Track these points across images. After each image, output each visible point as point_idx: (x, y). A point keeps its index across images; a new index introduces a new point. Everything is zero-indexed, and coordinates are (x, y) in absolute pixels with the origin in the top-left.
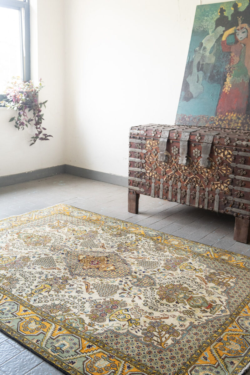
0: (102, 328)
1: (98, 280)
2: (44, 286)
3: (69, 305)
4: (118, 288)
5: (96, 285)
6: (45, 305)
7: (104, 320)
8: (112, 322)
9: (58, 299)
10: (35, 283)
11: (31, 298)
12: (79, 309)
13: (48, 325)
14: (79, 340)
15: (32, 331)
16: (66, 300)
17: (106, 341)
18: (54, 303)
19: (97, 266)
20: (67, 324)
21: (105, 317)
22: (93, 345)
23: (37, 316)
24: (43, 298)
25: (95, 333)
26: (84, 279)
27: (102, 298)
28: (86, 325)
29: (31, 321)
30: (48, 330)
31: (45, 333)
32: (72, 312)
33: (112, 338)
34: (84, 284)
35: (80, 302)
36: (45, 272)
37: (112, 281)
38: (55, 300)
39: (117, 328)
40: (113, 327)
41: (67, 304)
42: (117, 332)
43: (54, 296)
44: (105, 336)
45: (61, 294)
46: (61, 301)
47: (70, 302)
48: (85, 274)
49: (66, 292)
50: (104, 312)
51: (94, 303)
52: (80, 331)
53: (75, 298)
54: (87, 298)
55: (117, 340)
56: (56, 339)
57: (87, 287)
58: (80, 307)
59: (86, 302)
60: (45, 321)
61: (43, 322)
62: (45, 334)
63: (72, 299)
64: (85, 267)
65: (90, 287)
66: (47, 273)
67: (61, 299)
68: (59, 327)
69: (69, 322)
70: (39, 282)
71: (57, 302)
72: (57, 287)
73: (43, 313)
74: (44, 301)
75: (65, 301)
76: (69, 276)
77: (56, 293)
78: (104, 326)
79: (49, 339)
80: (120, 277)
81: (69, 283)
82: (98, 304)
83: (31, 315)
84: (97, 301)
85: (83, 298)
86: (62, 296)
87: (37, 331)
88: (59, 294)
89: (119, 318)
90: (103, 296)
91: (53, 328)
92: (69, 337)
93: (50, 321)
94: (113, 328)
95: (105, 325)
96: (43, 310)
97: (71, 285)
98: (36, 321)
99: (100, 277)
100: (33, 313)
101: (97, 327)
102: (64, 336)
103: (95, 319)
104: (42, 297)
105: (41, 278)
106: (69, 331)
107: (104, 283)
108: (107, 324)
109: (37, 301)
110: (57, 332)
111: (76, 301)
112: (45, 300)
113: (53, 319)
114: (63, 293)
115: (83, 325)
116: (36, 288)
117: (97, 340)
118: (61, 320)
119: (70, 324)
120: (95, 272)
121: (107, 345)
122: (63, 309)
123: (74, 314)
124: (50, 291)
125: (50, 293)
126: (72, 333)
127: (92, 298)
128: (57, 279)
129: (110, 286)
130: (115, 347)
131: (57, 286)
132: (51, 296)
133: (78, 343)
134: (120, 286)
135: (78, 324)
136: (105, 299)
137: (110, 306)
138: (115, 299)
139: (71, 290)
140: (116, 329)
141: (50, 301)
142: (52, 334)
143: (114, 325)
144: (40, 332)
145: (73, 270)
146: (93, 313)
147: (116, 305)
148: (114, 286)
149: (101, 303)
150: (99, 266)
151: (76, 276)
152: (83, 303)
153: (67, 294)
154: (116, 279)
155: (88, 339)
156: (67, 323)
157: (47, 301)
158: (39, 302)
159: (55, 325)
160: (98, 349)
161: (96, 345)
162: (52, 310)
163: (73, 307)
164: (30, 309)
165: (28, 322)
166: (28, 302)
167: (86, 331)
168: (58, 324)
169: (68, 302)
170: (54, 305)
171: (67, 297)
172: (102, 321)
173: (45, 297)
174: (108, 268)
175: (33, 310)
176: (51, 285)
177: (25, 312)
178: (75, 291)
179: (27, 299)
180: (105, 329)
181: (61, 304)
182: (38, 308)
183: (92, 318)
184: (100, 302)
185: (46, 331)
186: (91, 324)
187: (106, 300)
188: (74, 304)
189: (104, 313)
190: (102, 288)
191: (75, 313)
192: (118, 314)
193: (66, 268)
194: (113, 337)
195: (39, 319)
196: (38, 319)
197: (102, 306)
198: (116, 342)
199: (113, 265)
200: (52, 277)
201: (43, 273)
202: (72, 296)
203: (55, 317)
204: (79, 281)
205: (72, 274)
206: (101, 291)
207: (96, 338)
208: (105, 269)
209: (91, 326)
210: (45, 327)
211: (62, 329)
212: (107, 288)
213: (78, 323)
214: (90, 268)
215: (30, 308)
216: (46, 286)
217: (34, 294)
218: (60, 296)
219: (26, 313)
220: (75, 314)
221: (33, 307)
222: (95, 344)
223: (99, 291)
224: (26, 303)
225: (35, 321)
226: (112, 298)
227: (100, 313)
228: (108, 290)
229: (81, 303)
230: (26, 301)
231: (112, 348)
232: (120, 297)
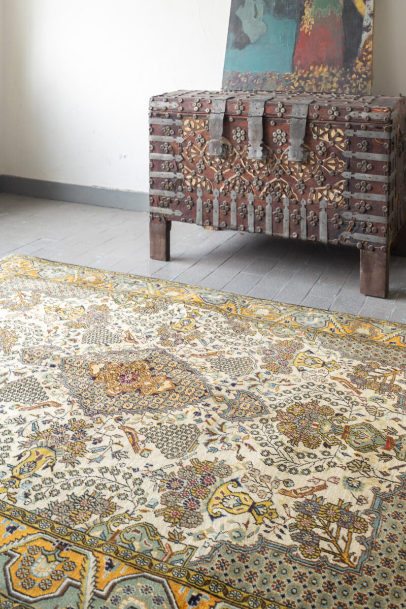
0: (203, 541)
1: (148, 417)
2: (38, 453)
3: (107, 494)
4: (198, 432)
5: (149, 431)
6: (53, 505)
7: (199, 520)
8: (218, 522)
9: (78, 483)
10: (15, 450)
11: (16, 490)
12: (135, 501)
13: (78, 560)
14: (164, 586)
15: (46, 584)
16: (98, 482)
17: (226, 575)
18: (73, 493)
19: (135, 384)
20: (122, 547)
21: (198, 510)
22: (201, 595)
23: (44, 539)
24: (44, 485)
25: (194, 559)
26: (119, 419)
27: (173, 461)
28: (164, 541)
29: (35, 556)
30: (83, 573)
31: (79, 583)
32: (122, 511)
33: (235, 564)
34: (122, 433)
35: (130, 481)
36: (29, 416)
37: (178, 417)
38: (72, 485)
39: (237, 535)
40: (226, 534)
41: (103, 491)
42: (240, 544)
43: (68, 476)
44: (219, 561)
45: (81, 469)
46: (87, 484)
47: (108, 485)
48: (116, 409)
49: (91, 461)
50: (190, 497)
51: (160, 478)
52: (158, 560)
53: (115, 471)
54: (142, 468)
55: (247, 567)
56: (111, 596)
57: (131, 440)
58: (134, 495)
59: (143, 479)
60: (67, 550)
61: (64, 553)
62: (78, 587)
63: (108, 476)
64: (111, 392)
65: (137, 438)
66: (34, 418)
67: (85, 481)
68: (105, 559)
69: (124, 540)
70: (23, 445)
71: (79, 491)
72: (67, 451)
73: (56, 526)
74: (47, 494)
75: (95, 485)
76: (83, 417)
77: (70, 468)
78: (204, 534)
79: (93, 599)
80: (190, 404)
81: (91, 437)
82: (170, 479)
83: (29, 538)
84: (165, 470)
85: (134, 470)
86: (85, 471)
87: (57, 583)
88: (77, 468)
89: (228, 507)
90: (173, 456)
91: (92, 565)
92: (139, 584)
93: (78, 545)
94: (227, 538)
95: (205, 532)
96: (54, 518)
97: (95, 439)
98: (47, 553)
99: (150, 409)
100: (32, 531)
101: (190, 541)
102: (127, 584)
103: (179, 519)
104: (41, 483)
105: (25, 434)
106: (131, 565)
107: (165, 424)
108: (208, 527)
109: (32, 497)
110: (105, 575)
111: (119, 478)
112: (49, 490)
113: (84, 540)
114: (84, 463)
115: (159, 542)
116: (20, 461)
117: (206, 578)
118: (104, 538)
119: (127, 546)
120: (137, 400)
121: (231, 586)
122: (98, 508)
123: (127, 516)
124: (54, 464)
125: (55, 468)
126: (141, 569)
127: (152, 466)
128: (60, 430)
129: (179, 429)
130: (252, 590)
131: (66, 448)
132: (60, 475)
133: (165, 596)
134: (199, 426)
135: (145, 542)
136: (180, 464)
137: (199, 480)
138: (201, 461)
139: (101, 453)
140: (234, 537)
141: (61, 491)
142: (96, 582)
143: (226, 529)
144: (64, 584)
145: (89, 402)
146: (169, 505)
147: (209, 475)
148: (187, 428)
149: (177, 474)
150: (139, 384)
151: (100, 415)
152: (138, 482)
153: (94, 466)
154: (185, 410)
155: (184, 579)
156: (121, 544)
157: (55, 493)
158: (37, 499)
159: (93, 554)
160: (216, 603)
161: (207, 592)
162: (73, 515)
163: (119, 496)
164: (22, 522)
165: (28, 561)
166: (11, 503)
167: (170, 557)
168: (100, 549)
169: (104, 485)
170: (75, 500)
171: (97, 473)
172: (195, 523)
173: (48, 481)
174: (159, 385)
175: (29, 524)
176: (52, 448)
177: (11, 532)
178: (108, 454)
179: (8, 495)
180: (212, 544)
181: (89, 494)
182: (39, 515)
183: (170, 517)
184: (173, 473)
185: (78, 577)
186: (175, 536)
187: (184, 465)
188: (118, 488)
189: (192, 498)
190: (164, 436)
191: (129, 513)
192: (221, 496)
193: (71, 398)
194: (237, 560)
195: (52, 544)
196: (50, 547)
197: (180, 482)
198: (247, 573)
199: (168, 378)
200: (48, 426)
201: (25, 420)
202: (107, 469)
203: (86, 532)
204: (111, 428)
205: (89, 412)
206: (165, 444)
207: (201, 572)
208: (154, 390)
209: (177, 542)
210: (71, 566)
211: (115, 564)
212: (174, 435)
213: (146, 539)
214: (124, 393)
215: (20, 518)
216: (42, 451)
217: (20, 479)
218: (81, 472)
219: (17, 534)
220: (130, 515)
221: (27, 514)
222: (203, 590)
223: (160, 446)
224: (8, 506)
225: (43, 554)
226: (194, 457)
227: (183, 501)
228: (179, 440)
229: (134, 483)
230: (6, 500)
231: (245, 592)
232: (210, 453)
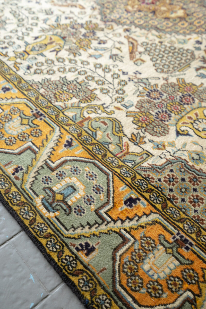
0: (161, 151)
1: (153, 35)
2: (51, 39)
3: (93, 85)
4: (193, 57)
5: (149, 46)
6: (46, 80)
7: (165, 132)
8: (182, 139)
9: (73, 70)
10: (36, 32)
11: (22, 62)
12: (113, 98)
13: (46, 130)
14: (108, 179)
15: (11, 141)
16: (89, 74)
17: (171, 190)
18: (65, 77)
19: (152, 7)
20: (86, 132)
21: (167, 123)
22: (139, 200)
23: (27, 105)
24: (45, 64)
25: (145, 164)
26: (127, 30)
27: (161, 75)
28: (125, 140)
29: (13, 116)
30: (45, 143)
31: (37, 150)
32: (99, 103)
33: (184, 183)
34: (125, 41)
35: (116, 81)
36: (57, 11)
37: (180, 41)
38: (67, 70)
39: (196, 157)
40: (186, 153)
41: (90, 82)
42: (196, 166)
43: (67, 62)
44: (169, 175)
45: (80, 60)
46: (79, 73)
47: (96, 79)
48: (128, 22)
49: (91, 56)
50: (164, 110)
51: (144, 85)
52: (112, 154)
53: (106, 69)
54: (131, 73)
55: (195, 190)
56: (58, 170)
57: (131, 48)
58: (115, 93)
59: (128, 82)
60: (41, 119)
61: (37, 121)
62: (35, 153)
63: (100, 71)
64: (130, 8)
65: (137, 48)
66: (60, 13)
67: (79, 70)
68: (67, 137)
69: (90, 127)
70: (43, 30)
71: (70, 76)
72: (75, 44)
73: (41, 97)
74: (45, 71)
75: (86, 75)
76: (98, 22)
77: (72, 57)
78: (164, 146)
79: (42, 167)
80: (195, 33)
81: (98, 38)
82: (152, 89)
83: (17, 100)
84: (150, 81)
85: (123, 73)
86: (82, 62)
87: (20, 143)
88: (77, 58)
89: (197, 129)
90: (162, 71)
91: (55, 138)
92: (87, 169)
93: (51, 118)
94: (185, 156)
95: (166, 144)
96: (42, 91)
97: (101, 41)
98: (23, 116)
99: (157, 29)
100: (21, 95)
101: (148, 147)
102: (77, 164)
103: (146, 125)
104: (44, 61)
105: (48, 22)
106: (88, 150)
107: (166, 44)
108: (171, 141)
109: (32, 70)
110: (62, 150)
111: (108, 76)
112: (48, 69)
113: (57, 116)
114: (84, 56)
115: (120, 138)
116: (35, 41)
117: (150, 186)
118: (74, 120)
119: (90, 133)
120: (149, 19)
121: (171, 202)
122: (81, 94)
123: (102, 108)
124: (60, 51)
125: (60, 54)
126: (94, 156)
127: (140, 73)
128: (76, 27)
129: (177, 50)
130: (192, 214)
131: (74, 41)
132: (61, 60)
133: (105, 188)
134: (197, 53)
135: (108, 134)
136: (166, 79)
137: (178, 97)
138: (187, 81)
139: (101, 52)
140: (193, 158)
141: (57, 72)
142: (51, 153)
143: (187, 148)
144: (26, 146)
145: (108, 11)
146: (142, 110)
147: (190, 96)
148: (185, 52)
149: (160, 86)
150: (156, 7)
151: (113, 24)
152: (123, 83)
153: (92, 61)
154: (188, 37)
155: (129, 180)
156: (86, 129)
157: (51, 72)
158: (35, 73)
159: (60, 130)
160: (152, 212)
161: (146, 199)
162: (58, 94)
163: (102, 90)
164: (16, 87)
165: (6, 118)
166: (15, 70)
167: (124, 155)
168: (67, 128)
169: (93, 78)
170: (64, 82)
171: (91, 66)
172: (160, 133)
173: (50, 62)
174: (173, 12)
175: (21, 90)
176: (64, 38)
177: (4, 92)
178: (107, 55)
179: (15, 64)
180: (169, 157)
181: (78, 81)
182: (31, 86)
183: (139, 121)
184: (156, 85)
185: (39, 144)
186: (136, 138)
187: (170, 81)
188: (103, 83)
189: (166, 111)
190: (161, 53)
191: (105, 106)
192: (194, 117)
193: (95, 5)
194: (187, 180)
195: (31, 111)
196: (28, 112)
197: (160, 94)
198: (193, 196)
199: (182, 8)
200: (68, 22)
201: (52, 13)
202: (101, 66)
203: (62, 110)
204: (118, 35)
205: (105, 20)
206: (160, 59)
207: (147, 179)
208: (168, 15)
209: (136, 144)
210: (37, 133)
211: (74, 144)
212: (171, 54)
213: (109, 132)
214: (140, 11)
215: (16, 83)
216: (54, 38)
217: (28, 54)
218: (79, 63)
219: (8, 94)
220: (104, 108)
221: (23, 82)
222: (143, 196)
223: (154, 59)
224: (11, 72)
225: (20, 116)
226: (182, 77)
227: (156, 111)
228: (173, 59)
229: (119, 83)
230: (12, 67)
231: (184, 213)
232: (197, 78)
